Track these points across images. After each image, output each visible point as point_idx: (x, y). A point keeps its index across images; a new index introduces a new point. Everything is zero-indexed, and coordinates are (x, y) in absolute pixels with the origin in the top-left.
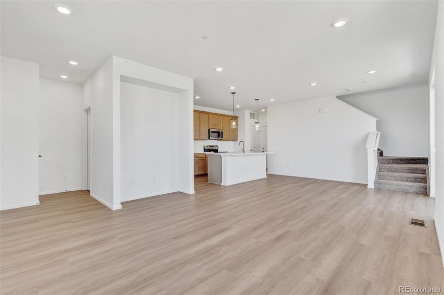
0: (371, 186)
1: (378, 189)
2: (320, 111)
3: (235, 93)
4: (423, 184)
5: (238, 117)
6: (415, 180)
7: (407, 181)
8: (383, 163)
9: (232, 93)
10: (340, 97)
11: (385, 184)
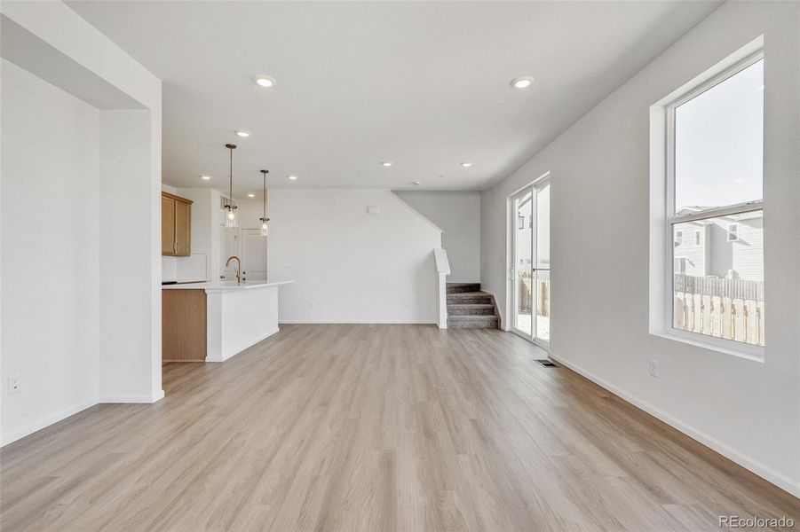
0: (443, 325)
1: (452, 329)
2: (368, 212)
3: (234, 147)
4: (492, 316)
5: (190, 202)
6: (484, 312)
7: (476, 314)
8: (451, 293)
9: (228, 146)
10: (397, 192)
11: (457, 321)
